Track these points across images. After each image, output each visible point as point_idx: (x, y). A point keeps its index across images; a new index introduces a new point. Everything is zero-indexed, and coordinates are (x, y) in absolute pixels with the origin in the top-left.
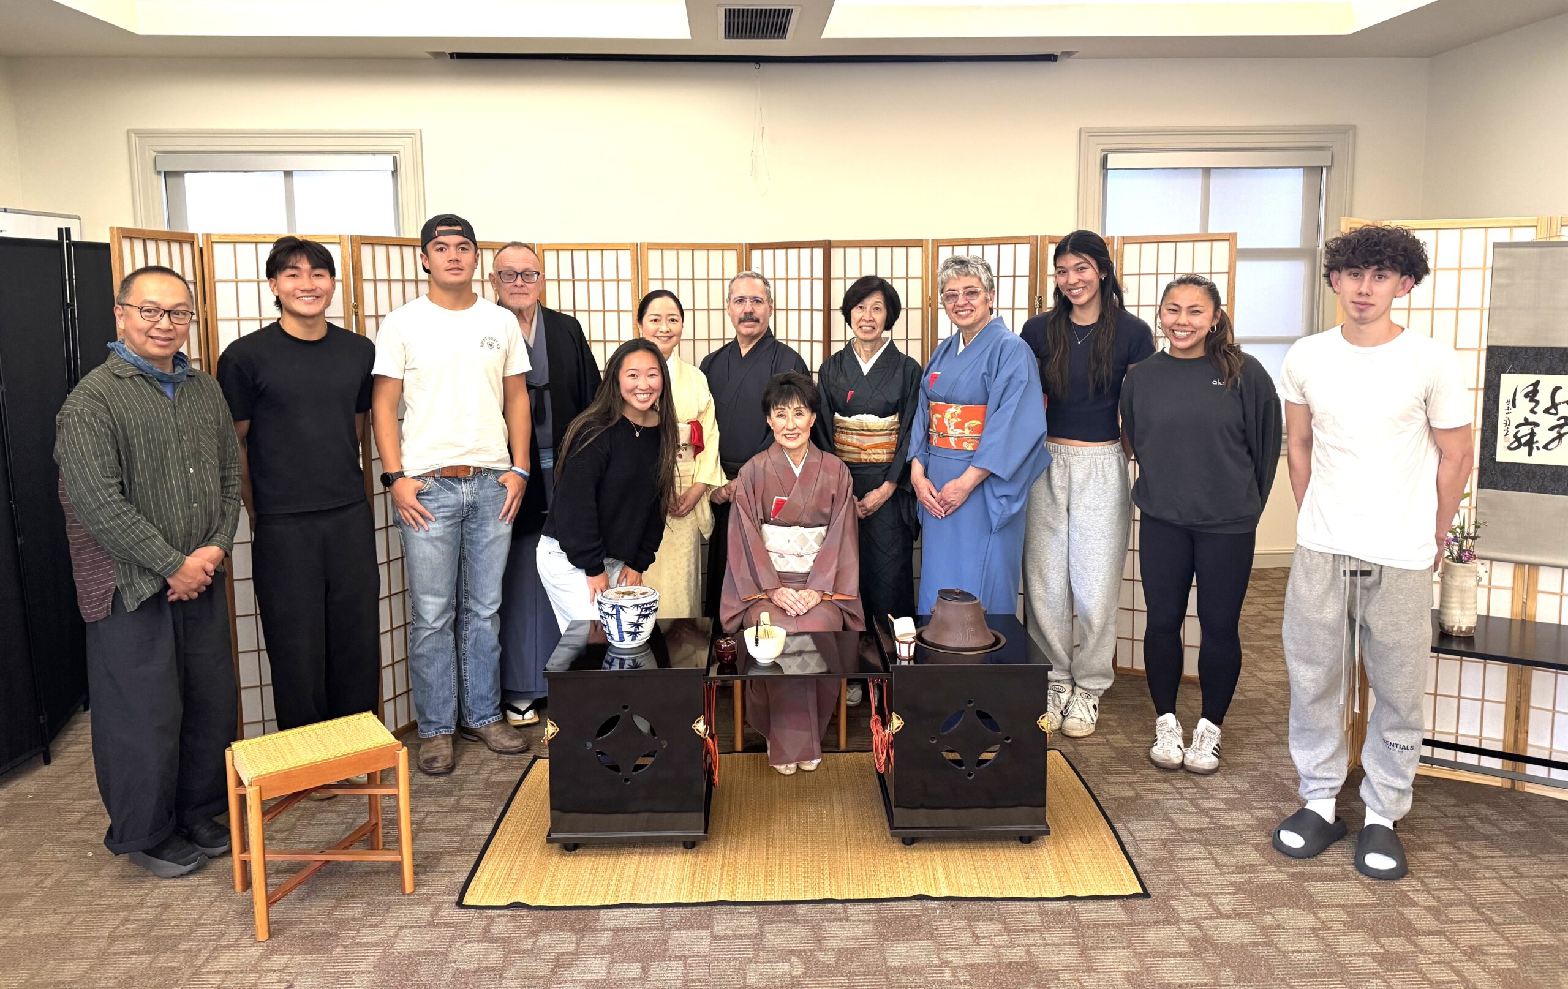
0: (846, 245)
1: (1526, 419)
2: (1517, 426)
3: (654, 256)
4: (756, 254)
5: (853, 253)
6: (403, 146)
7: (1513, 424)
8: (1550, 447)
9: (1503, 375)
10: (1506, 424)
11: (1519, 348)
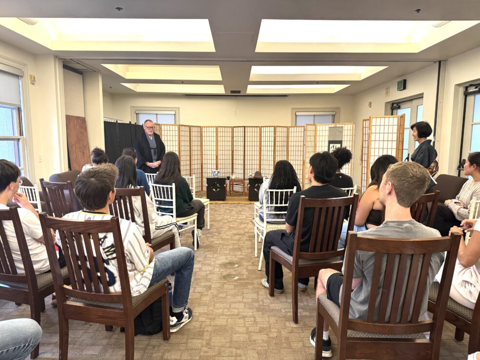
0: (248, 127)
3: (219, 128)
4: (234, 128)
5: (249, 128)
6: (177, 110)
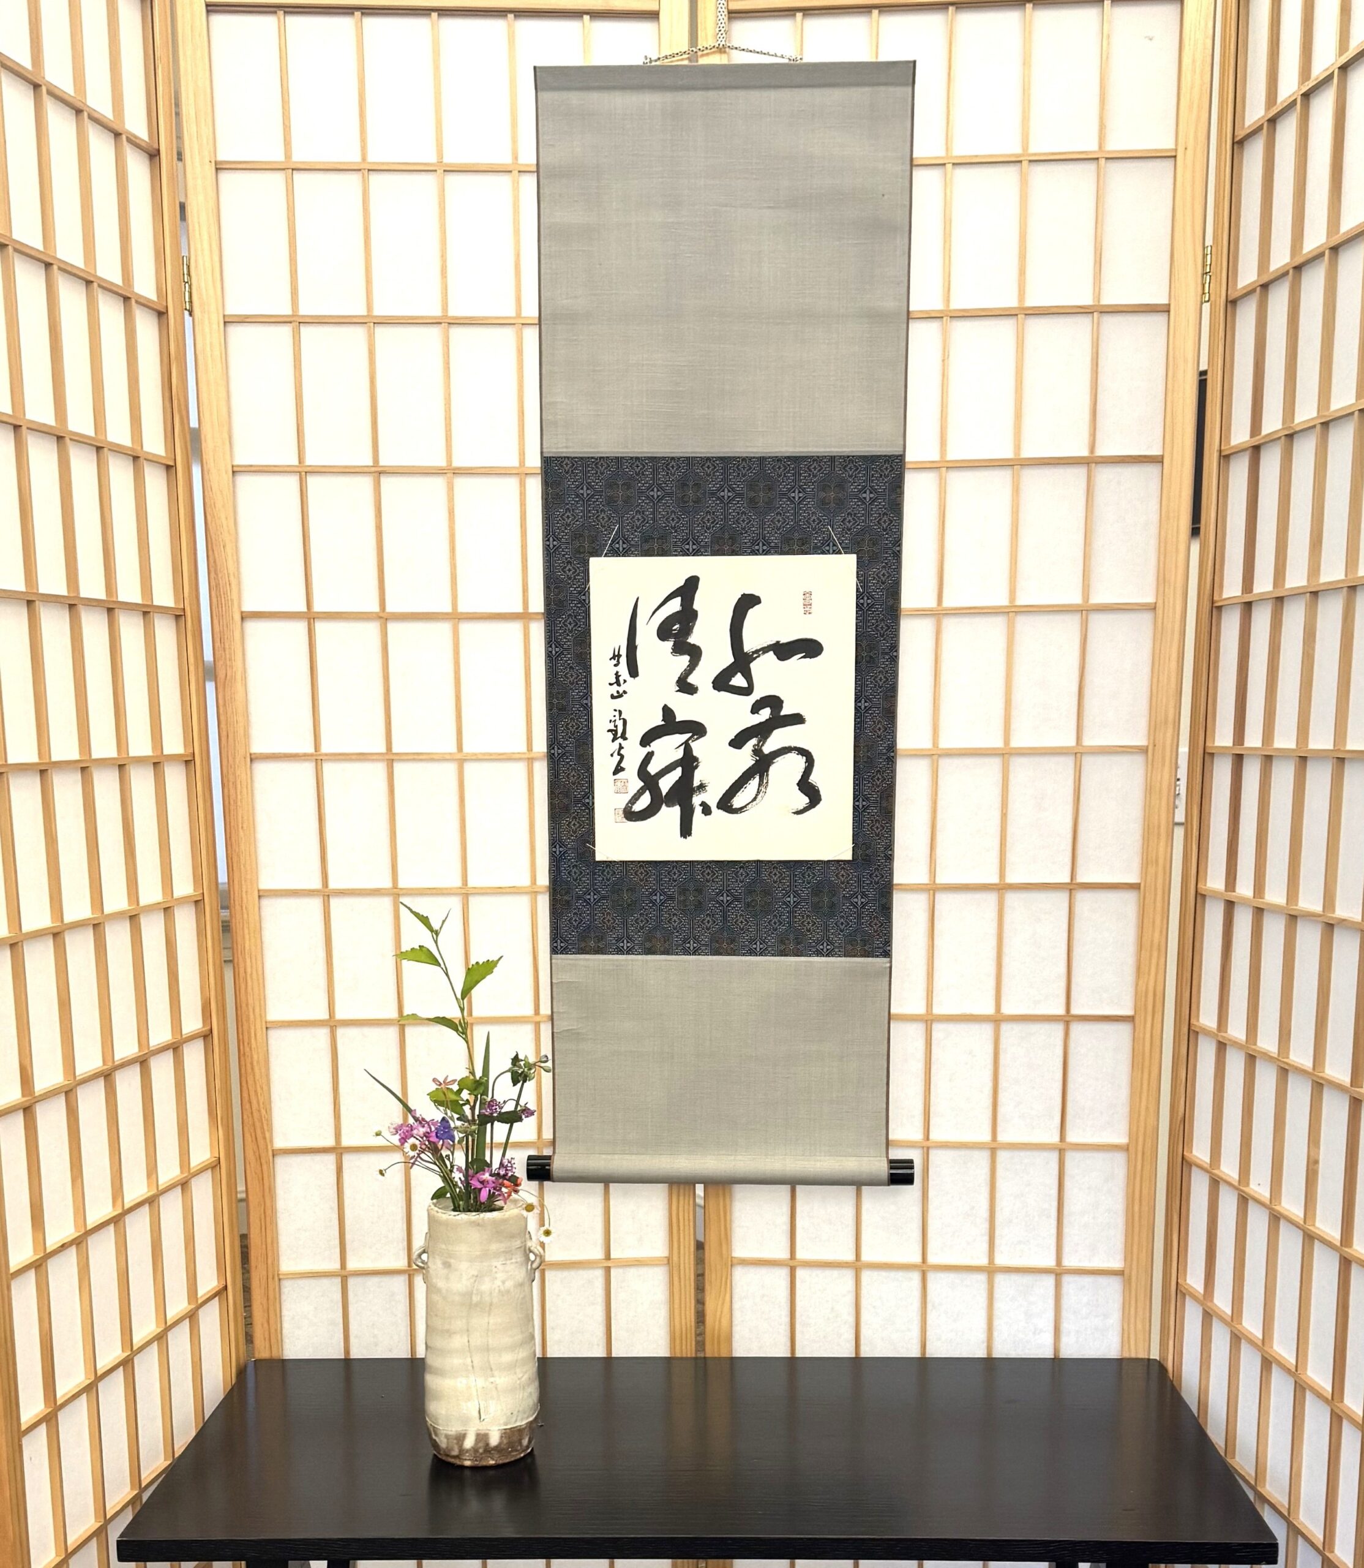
1: (667, 712)
2: (647, 739)
7: (635, 733)
8: (737, 802)
9: (595, 563)
10: (618, 734)
11: (636, 460)
